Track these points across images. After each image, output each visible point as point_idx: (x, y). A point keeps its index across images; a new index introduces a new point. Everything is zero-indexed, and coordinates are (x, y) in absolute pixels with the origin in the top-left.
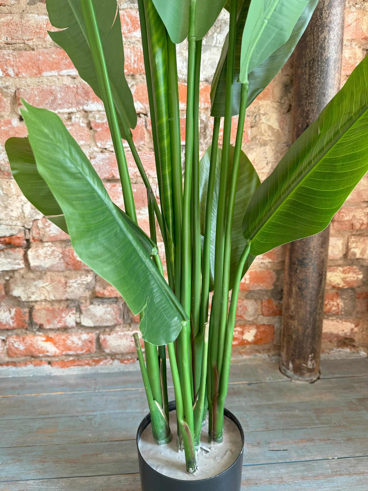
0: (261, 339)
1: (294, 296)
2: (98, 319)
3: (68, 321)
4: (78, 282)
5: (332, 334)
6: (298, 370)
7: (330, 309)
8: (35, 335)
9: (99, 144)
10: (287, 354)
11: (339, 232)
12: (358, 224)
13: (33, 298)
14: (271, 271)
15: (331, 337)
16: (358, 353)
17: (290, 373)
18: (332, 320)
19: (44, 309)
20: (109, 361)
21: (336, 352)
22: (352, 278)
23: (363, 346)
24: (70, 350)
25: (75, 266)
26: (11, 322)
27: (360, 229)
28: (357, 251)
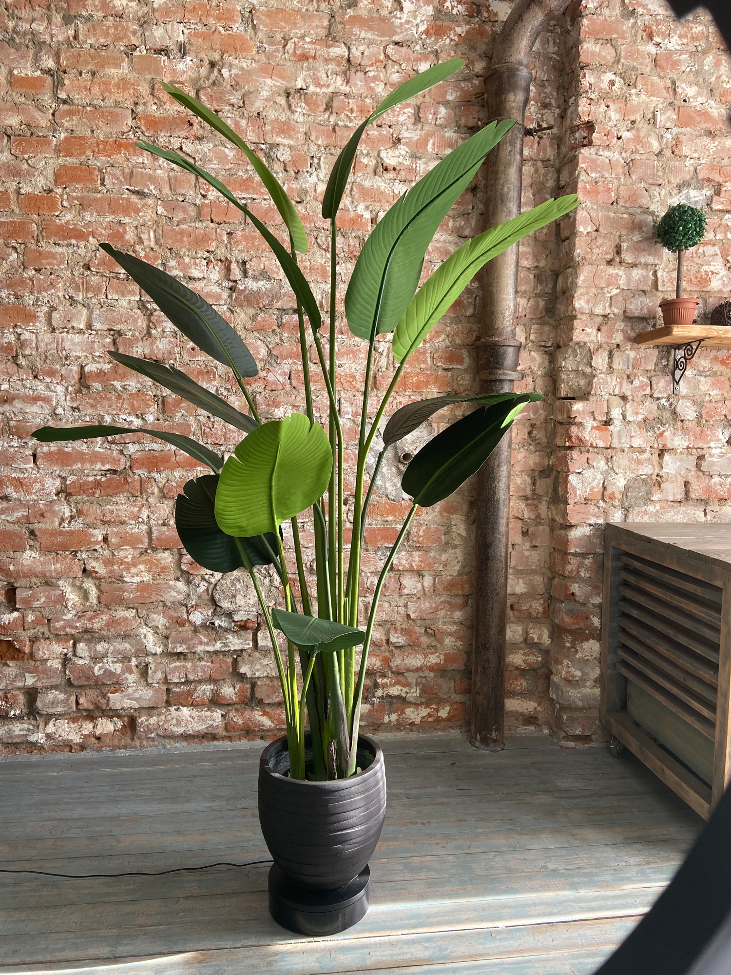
0: (454, 716)
1: (479, 675)
5: (518, 712)
6: (485, 741)
7: (513, 688)
8: (253, 710)
10: (476, 727)
11: (519, 620)
12: (534, 613)
13: (257, 675)
14: (463, 653)
15: (517, 715)
17: (478, 744)
18: (517, 699)
19: (265, 685)
21: (522, 729)
22: (532, 660)
23: (546, 725)
26: (234, 698)
27: (537, 617)
28: (535, 637)
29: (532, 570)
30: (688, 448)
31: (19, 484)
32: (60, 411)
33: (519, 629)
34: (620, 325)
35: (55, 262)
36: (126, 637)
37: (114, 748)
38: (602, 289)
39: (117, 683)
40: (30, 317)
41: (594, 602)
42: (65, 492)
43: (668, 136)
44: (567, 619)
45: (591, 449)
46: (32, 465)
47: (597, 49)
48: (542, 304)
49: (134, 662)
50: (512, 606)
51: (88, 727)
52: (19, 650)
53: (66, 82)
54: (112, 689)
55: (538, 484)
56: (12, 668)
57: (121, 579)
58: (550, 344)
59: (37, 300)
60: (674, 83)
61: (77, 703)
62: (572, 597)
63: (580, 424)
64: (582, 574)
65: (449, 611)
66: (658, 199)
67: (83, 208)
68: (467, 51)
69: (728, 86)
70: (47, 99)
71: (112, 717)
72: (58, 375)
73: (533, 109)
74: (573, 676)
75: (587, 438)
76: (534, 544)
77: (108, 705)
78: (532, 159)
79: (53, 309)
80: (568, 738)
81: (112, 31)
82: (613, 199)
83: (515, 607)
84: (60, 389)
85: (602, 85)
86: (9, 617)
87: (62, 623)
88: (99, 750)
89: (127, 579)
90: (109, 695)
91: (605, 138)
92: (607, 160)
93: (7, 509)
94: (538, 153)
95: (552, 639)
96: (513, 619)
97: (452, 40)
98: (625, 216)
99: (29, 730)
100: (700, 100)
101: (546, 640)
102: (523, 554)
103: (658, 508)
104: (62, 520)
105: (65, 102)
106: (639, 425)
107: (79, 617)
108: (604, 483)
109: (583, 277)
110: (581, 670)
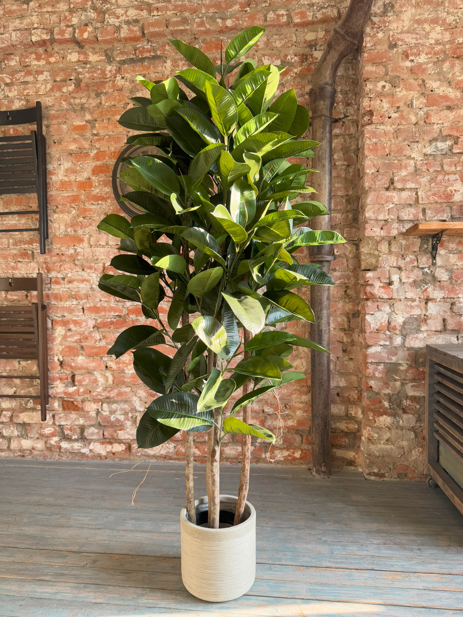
0: (304, 457)
5: (343, 458)
6: (318, 472)
7: (341, 443)
10: (313, 463)
11: (342, 403)
12: (352, 398)
14: (308, 420)
17: (314, 473)
18: (343, 450)
21: (347, 468)
22: (352, 427)
23: (361, 466)
26: (180, 437)
27: (354, 401)
28: (353, 413)
29: (350, 373)
30: (444, 298)
31: (76, 323)
32: (94, 286)
33: (343, 408)
34: (396, 225)
35: (92, 213)
36: (126, 402)
37: (121, 459)
38: (383, 205)
39: (122, 425)
40: (81, 240)
41: (385, 392)
42: (97, 327)
43: (421, 113)
44: (368, 402)
45: (379, 300)
46: (82, 313)
47: (374, 69)
48: (350, 216)
49: (130, 415)
50: (338, 394)
51: (109, 448)
52: (76, 406)
53: (97, 125)
54: (119, 428)
55: (351, 321)
56: (73, 415)
57: (123, 371)
58: (356, 239)
59: (84, 232)
60: (424, 81)
61: (104, 435)
62: (371, 389)
63: (372, 285)
64: (377, 375)
65: (299, 395)
66: (417, 150)
67: (105, 186)
68: (300, 81)
69: (460, 78)
70: (88, 134)
71: (120, 443)
72: (93, 268)
73: (341, 107)
74: (372, 437)
75: (376, 293)
76: (351, 357)
77: (117, 436)
78: (341, 135)
79: (91, 236)
80: (371, 474)
81: (117, 97)
82: (388, 153)
83: (340, 395)
84: (94, 275)
85: (377, 89)
86: (71, 389)
87: (96, 393)
88: (114, 459)
89: (126, 372)
90: (119, 432)
91: (380, 118)
92: (383, 131)
93: (71, 335)
94: (345, 130)
95: (364, 415)
96: (339, 401)
97: (291, 76)
98: (396, 162)
99: (81, 447)
100: (442, 88)
101: (360, 415)
102: (344, 363)
103: (425, 334)
104: (96, 341)
105: (96, 135)
106: (410, 284)
107: (104, 390)
108: (389, 320)
109: (370, 199)
110: (377, 433)
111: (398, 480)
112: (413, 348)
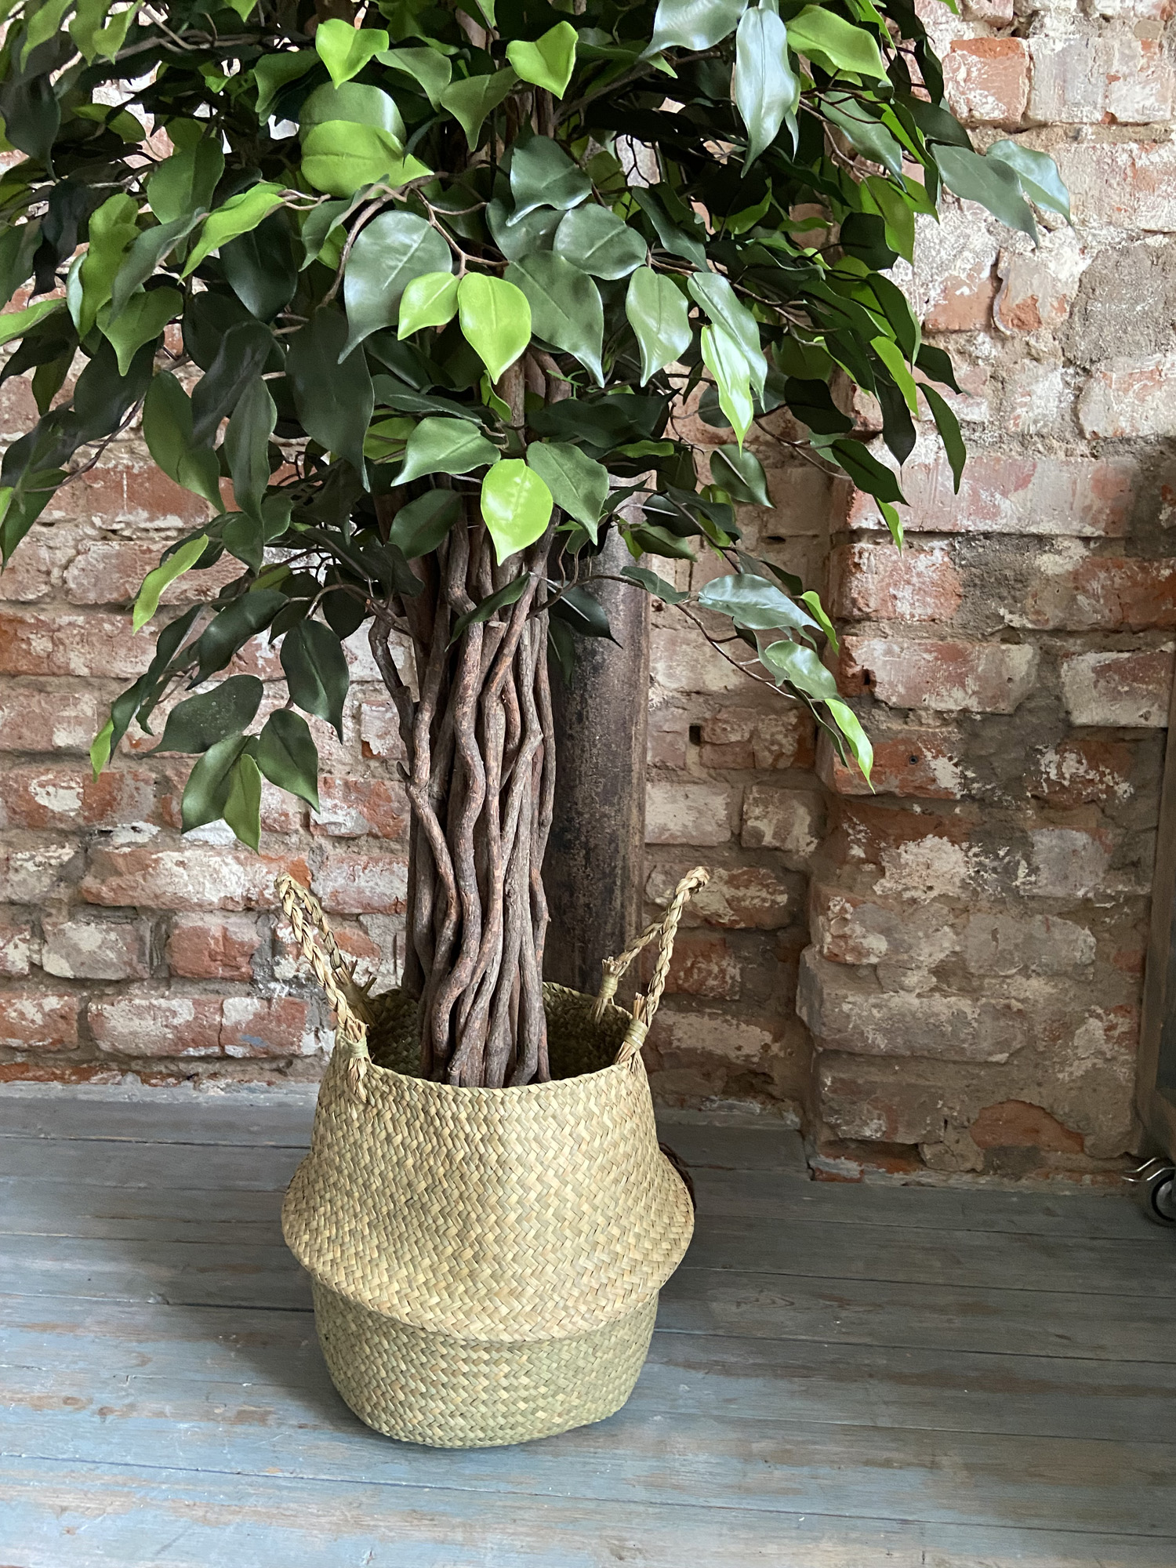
2: (83, 958)
3: (10, 958)
4: (39, 859)
5: (709, 1055)
7: (702, 983)
9: (97, 521)
11: (717, 776)
12: (767, 753)
15: (708, 1062)
16: (782, 1118)
18: (710, 1016)
20: (114, 1077)
21: (720, 1108)
22: (756, 901)
23: (794, 1099)
24: (13, 1035)
25: (32, 818)
27: (774, 769)
28: (768, 829)
33: (718, 804)
41: (942, 706)
50: (696, 734)
62: (865, 689)
64: (903, 607)
74: (859, 951)
80: (839, 1146)
83: (706, 735)
95: (822, 839)
96: (696, 771)
101: (802, 839)
108: (995, 266)
110: (887, 932)
111: (983, 1180)
112: (1128, 441)
